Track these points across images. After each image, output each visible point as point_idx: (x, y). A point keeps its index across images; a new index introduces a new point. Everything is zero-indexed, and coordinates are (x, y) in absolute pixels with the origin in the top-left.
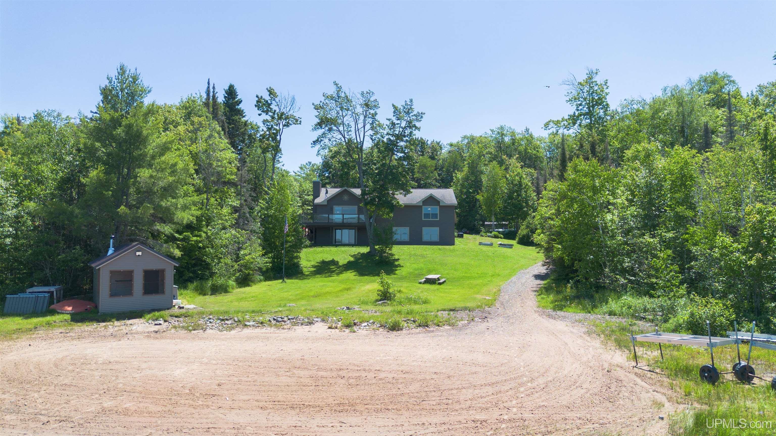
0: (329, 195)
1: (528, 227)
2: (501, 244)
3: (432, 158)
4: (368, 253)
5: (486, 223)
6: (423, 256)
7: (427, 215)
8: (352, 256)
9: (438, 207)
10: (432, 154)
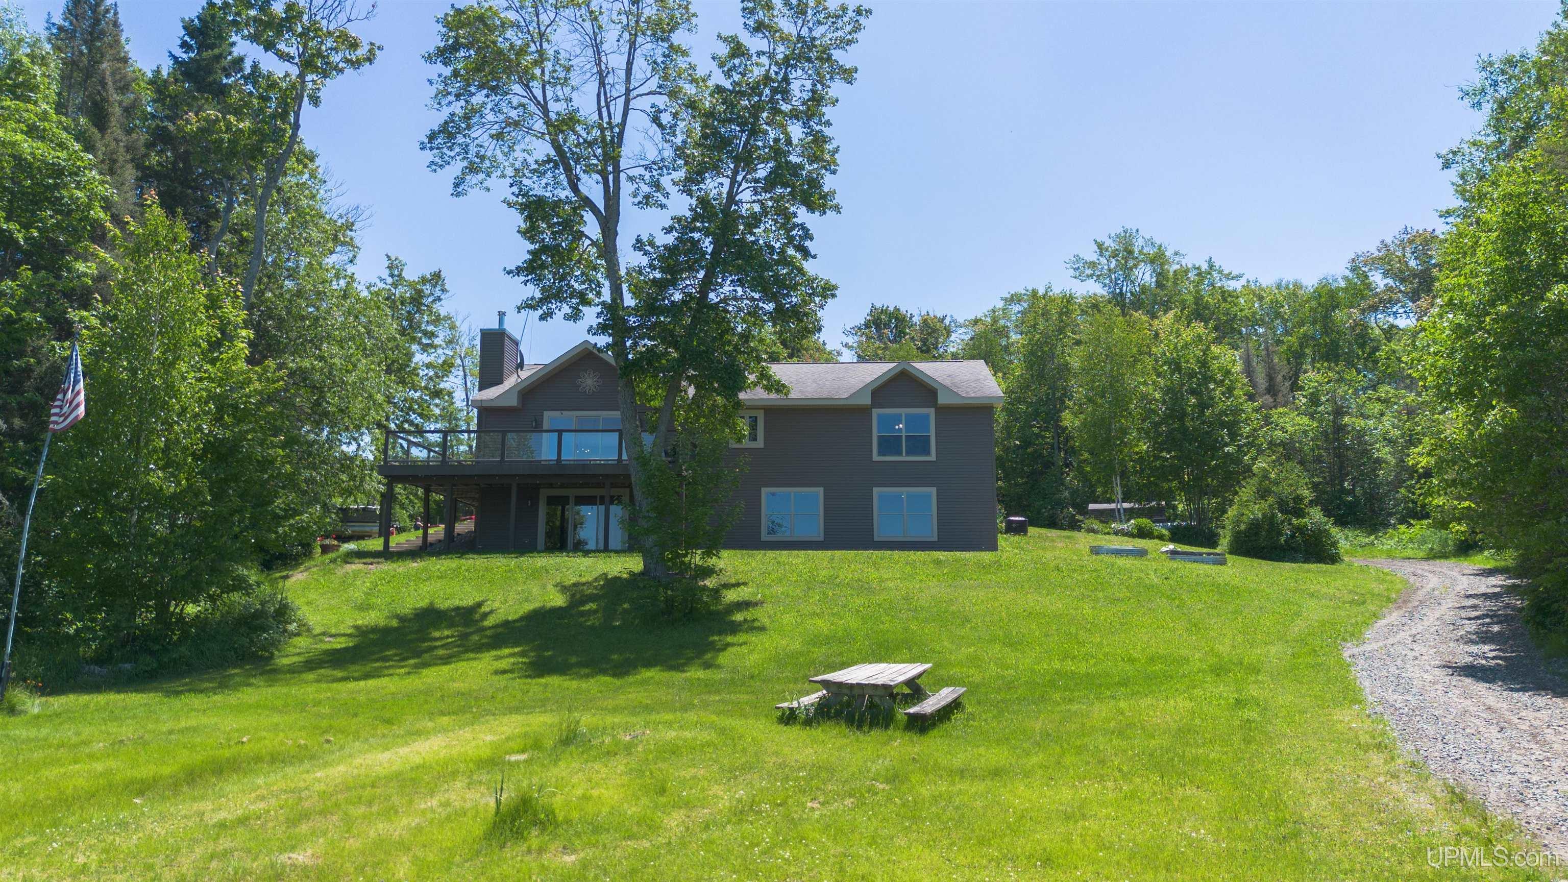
0: (526, 374)
1: (1264, 493)
2: (1174, 553)
4: (631, 577)
5: (1091, 506)
6: (863, 587)
7: (890, 444)
9: (932, 411)
10: (925, 344)
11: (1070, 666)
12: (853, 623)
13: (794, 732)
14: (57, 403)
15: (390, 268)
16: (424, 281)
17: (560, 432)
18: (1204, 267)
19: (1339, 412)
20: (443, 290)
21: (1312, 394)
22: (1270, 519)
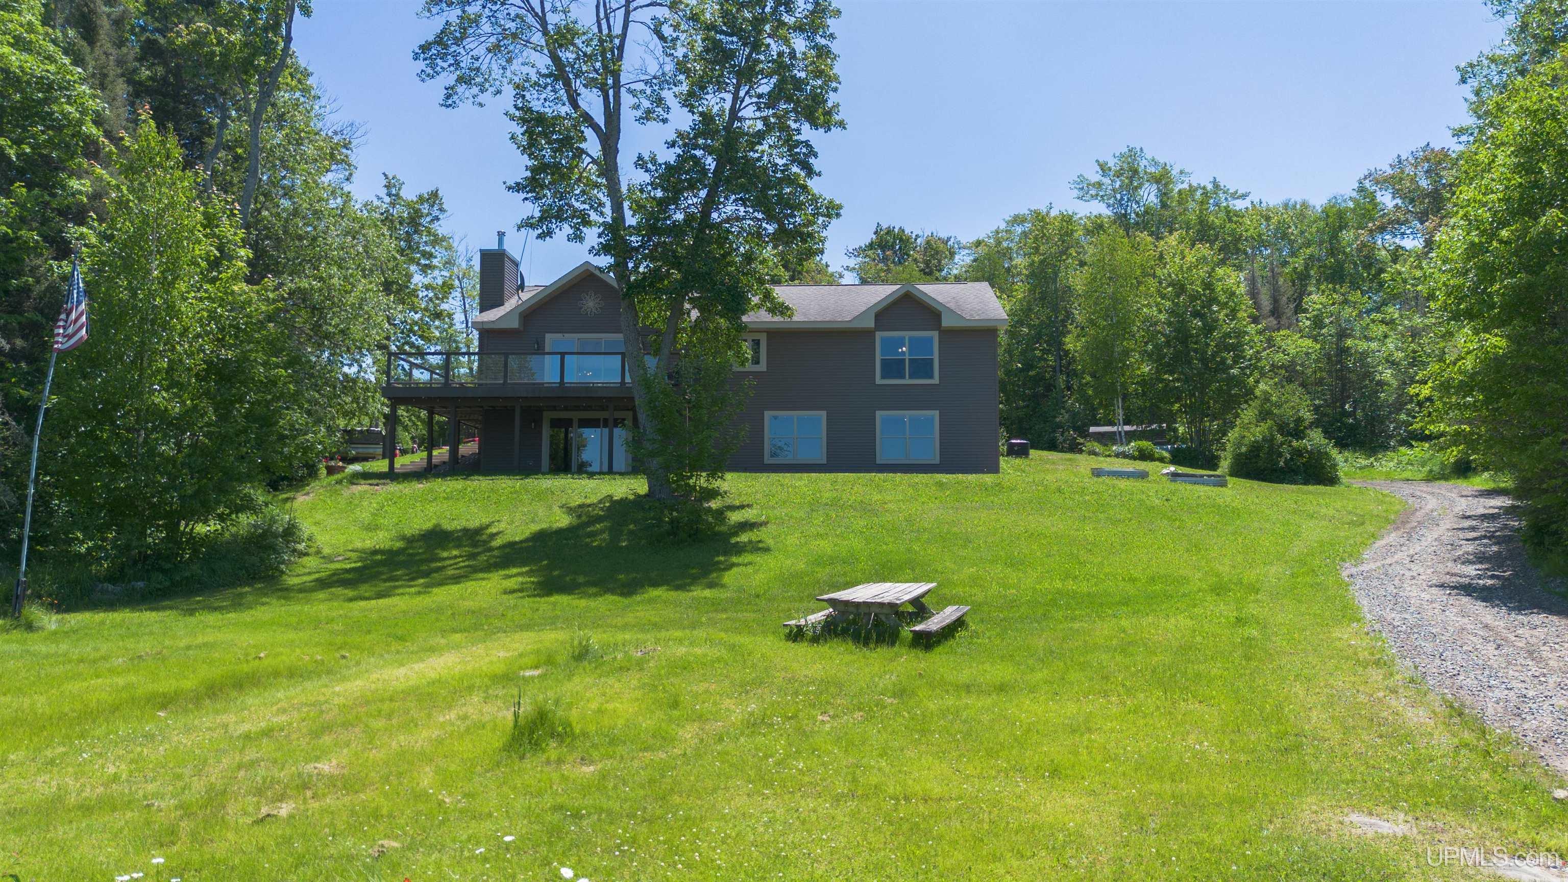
0: (527, 296)
1: (1265, 415)
2: (1175, 475)
3: (927, 274)
4: (637, 499)
5: (1093, 429)
6: (865, 508)
7: (893, 367)
8: (569, 511)
9: (935, 334)
10: (928, 266)
11: (1071, 585)
12: (856, 543)
13: (802, 649)
14: (61, 323)
15: (388, 187)
16: (421, 199)
17: (563, 355)
18: (1210, 187)
19: (1343, 334)
20: (441, 210)
21: (1316, 317)
22: (1270, 440)
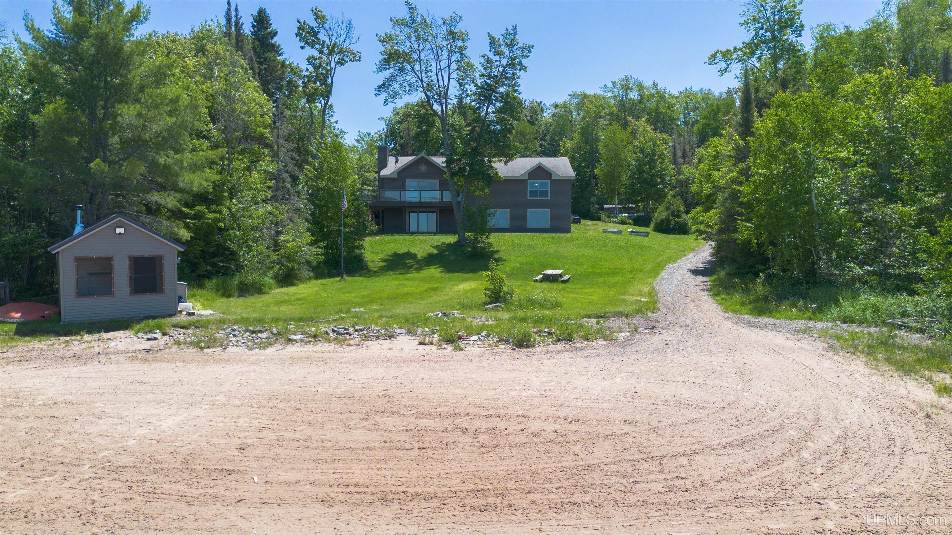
0: (399, 165)
1: (667, 209)
2: (632, 232)
3: (532, 123)
4: (455, 243)
5: (605, 206)
6: (531, 247)
7: (534, 193)
8: (433, 247)
9: (549, 181)
10: (532, 118)
18: (662, 92)
20: (334, 112)
22: (668, 218)
